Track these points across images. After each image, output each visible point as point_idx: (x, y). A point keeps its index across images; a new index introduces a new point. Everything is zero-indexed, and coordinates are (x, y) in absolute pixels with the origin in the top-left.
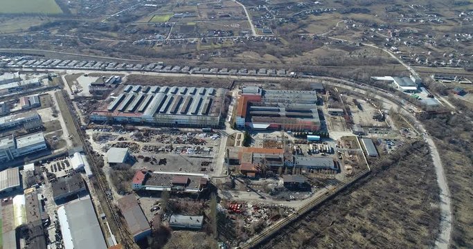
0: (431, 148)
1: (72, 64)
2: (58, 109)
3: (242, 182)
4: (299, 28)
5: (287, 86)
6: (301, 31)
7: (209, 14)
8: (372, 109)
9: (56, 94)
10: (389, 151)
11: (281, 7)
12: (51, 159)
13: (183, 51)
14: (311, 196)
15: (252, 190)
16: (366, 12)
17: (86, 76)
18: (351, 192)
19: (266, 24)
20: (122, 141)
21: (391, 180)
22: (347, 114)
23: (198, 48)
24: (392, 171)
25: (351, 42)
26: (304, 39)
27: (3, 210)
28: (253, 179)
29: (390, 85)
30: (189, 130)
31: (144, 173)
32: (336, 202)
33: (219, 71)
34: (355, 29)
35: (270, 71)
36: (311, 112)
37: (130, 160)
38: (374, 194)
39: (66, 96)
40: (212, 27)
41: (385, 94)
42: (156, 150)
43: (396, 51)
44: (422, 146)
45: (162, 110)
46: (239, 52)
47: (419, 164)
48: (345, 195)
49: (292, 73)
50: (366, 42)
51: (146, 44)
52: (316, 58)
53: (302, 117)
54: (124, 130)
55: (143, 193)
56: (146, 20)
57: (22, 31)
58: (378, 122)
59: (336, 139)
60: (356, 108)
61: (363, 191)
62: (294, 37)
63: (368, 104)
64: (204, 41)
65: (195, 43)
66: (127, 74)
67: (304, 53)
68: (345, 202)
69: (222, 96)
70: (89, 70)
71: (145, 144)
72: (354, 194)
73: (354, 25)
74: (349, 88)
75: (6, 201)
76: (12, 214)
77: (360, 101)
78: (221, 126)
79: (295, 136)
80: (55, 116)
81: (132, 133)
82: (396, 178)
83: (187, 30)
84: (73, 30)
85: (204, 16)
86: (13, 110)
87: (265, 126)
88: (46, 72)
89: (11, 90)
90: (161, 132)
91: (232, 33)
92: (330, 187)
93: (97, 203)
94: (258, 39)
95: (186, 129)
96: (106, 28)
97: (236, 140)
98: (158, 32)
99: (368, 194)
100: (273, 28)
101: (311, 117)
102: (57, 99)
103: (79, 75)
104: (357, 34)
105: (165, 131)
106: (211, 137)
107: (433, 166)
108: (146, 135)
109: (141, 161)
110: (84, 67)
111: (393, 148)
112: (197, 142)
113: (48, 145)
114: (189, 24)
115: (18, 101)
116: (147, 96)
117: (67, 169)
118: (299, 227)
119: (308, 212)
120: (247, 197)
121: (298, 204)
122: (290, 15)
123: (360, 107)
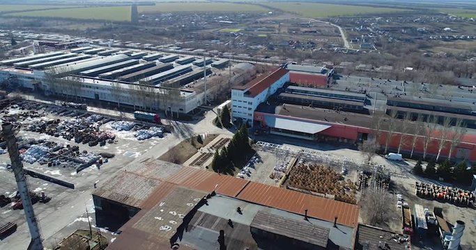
7: (291, 30)
11: (391, 30)
45: (88, 72)
49: (409, 69)
64: (271, 49)
85: (284, 31)
87: (313, 128)
91: (313, 45)
95: (95, 110)
97: (205, 150)
98: (218, 39)
106: (139, 132)
114: (260, 35)
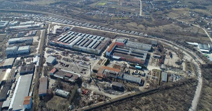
0: (199, 83)
1: (55, 20)
2: (41, 37)
3: (94, 81)
4: (163, 14)
5: (140, 41)
6: (165, 15)
7: (123, 4)
8: (178, 58)
9: (43, 31)
10: (174, 81)
11: (158, 3)
12: (28, 57)
13: (105, 19)
14: (122, 94)
15: (97, 86)
16: (204, 8)
17: (58, 25)
18: (142, 96)
19: (148, 10)
20: (56, 54)
21: (166, 95)
22: (163, 58)
23: (112, 19)
24: (170, 91)
25: (187, 23)
26: (164, 19)
27: (2, 73)
28: (100, 81)
29: (195, 47)
30: (85, 54)
31: (56, 69)
32: (132, 100)
33: (113, 30)
34: (193, 17)
35: (136, 33)
36: (143, 55)
37: (55, 63)
38: (154, 100)
39: (46, 32)
40: (122, 10)
41: (189, 51)
42: (67, 60)
43: (209, 30)
44: (194, 81)
45: (78, 44)
46: (129, 22)
47: (187, 90)
48: (138, 97)
49: (146, 35)
50: (196, 24)
51: (91, 14)
52: (164, 29)
53: (138, 56)
54: (59, 50)
55: (52, 77)
56: (95, 4)
57: (47, 5)
58: (177, 65)
59: (149, 70)
60: (169, 57)
61: (149, 98)
62: (159, 17)
63: (177, 55)
64: (116, 16)
65: (111, 16)
66: (74, 26)
67: (159, 26)
68: (137, 100)
69: (106, 41)
70: (61, 23)
71: (65, 57)
72: (143, 98)
73: (193, 15)
74: (171, 46)
75: (4, 70)
76: (3, 75)
77: (173, 53)
78: (100, 55)
79: (130, 65)
80: (38, 40)
81: (62, 52)
82: (170, 95)
83: (111, 10)
84: (65, 6)
85: (121, 4)
86: (26, 35)
87: (118, 58)
88: (45, 22)
89: (28, 27)
90: (73, 53)
91: (130, 13)
92: (134, 92)
93: (34, 77)
94: (141, 17)
95: (84, 54)
96: (78, 6)
97: (103, 62)
98: (98, 10)
99: (150, 99)
100: (151, 12)
101: (142, 57)
102: (43, 33)
103: (56, 24)
104: (193, 20)
105: (75, 53)
106: (92, 59)
107: (194, 93)
108: (67, 53)
109: (59, 64)
110: (59, 22)
111: (177, 80)
112: (86, 60)
113: (30, 51)
114: (112, 7)
115: (28, 32)
116: (75, 37)
117: (31, 62)
118: (108, 107)
119: (117, 101)
120: (93, 88)
121: (114, 96)
122: (162, 7)
123: (171, 56)
